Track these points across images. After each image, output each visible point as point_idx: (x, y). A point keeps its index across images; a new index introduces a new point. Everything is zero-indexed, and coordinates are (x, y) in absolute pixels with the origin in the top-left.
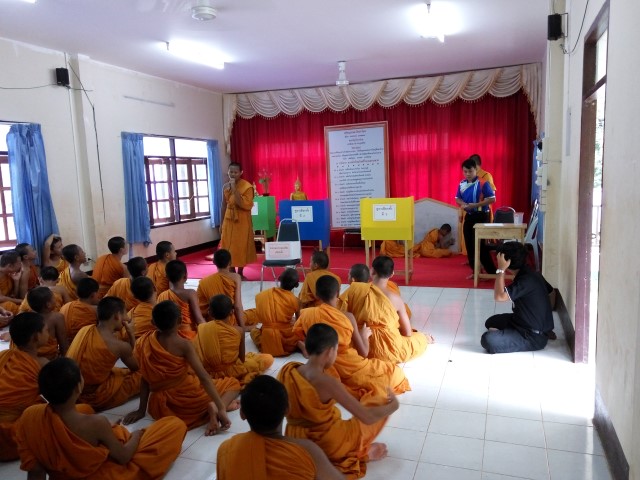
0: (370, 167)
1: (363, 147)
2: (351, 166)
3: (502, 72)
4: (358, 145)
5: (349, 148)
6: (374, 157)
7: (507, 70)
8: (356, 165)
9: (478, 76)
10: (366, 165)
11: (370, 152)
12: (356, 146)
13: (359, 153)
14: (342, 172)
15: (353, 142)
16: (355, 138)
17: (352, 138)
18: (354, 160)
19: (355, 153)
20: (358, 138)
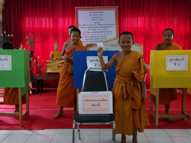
0: (107, 36)
1: (102, 22)
2: (94, 35)
4: (99, 21)
5: (92, 23)
6: (109, 29)
8: (97, 34)
10: (104, 35)
11: (106, 26)
12: (97, 21)
13: (99, 26)
14: (87, 38)
15: (94, 19)
16: (96, 16)
17: (94, 16)
18: (96, 31)
19: (97, 26)
20: (98, 16)
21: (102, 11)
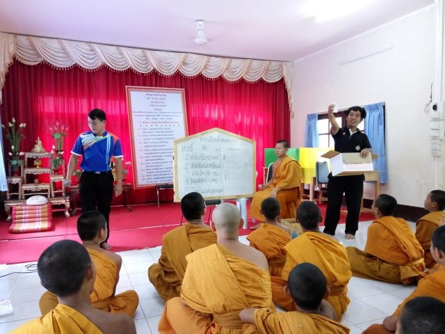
0: (172, 128)
1: (164, 109)
2: (154, 126)
3: (270, 64)
4: (160, 108)
5: (152, 109)
6: (175, 119)
7: (274, 63)
8: (159, 125)
9: (255, 63)
10: (168, 127)
11: (171, 114)
12: (157, 108)
13: (161, 114)
14: (145, 131)
15: (154, 104)
16: (156, 100)
17: (153, 100)
18: (157, 121)
19: (157, 114)
20: (160, 101)
21: (165, 94)
